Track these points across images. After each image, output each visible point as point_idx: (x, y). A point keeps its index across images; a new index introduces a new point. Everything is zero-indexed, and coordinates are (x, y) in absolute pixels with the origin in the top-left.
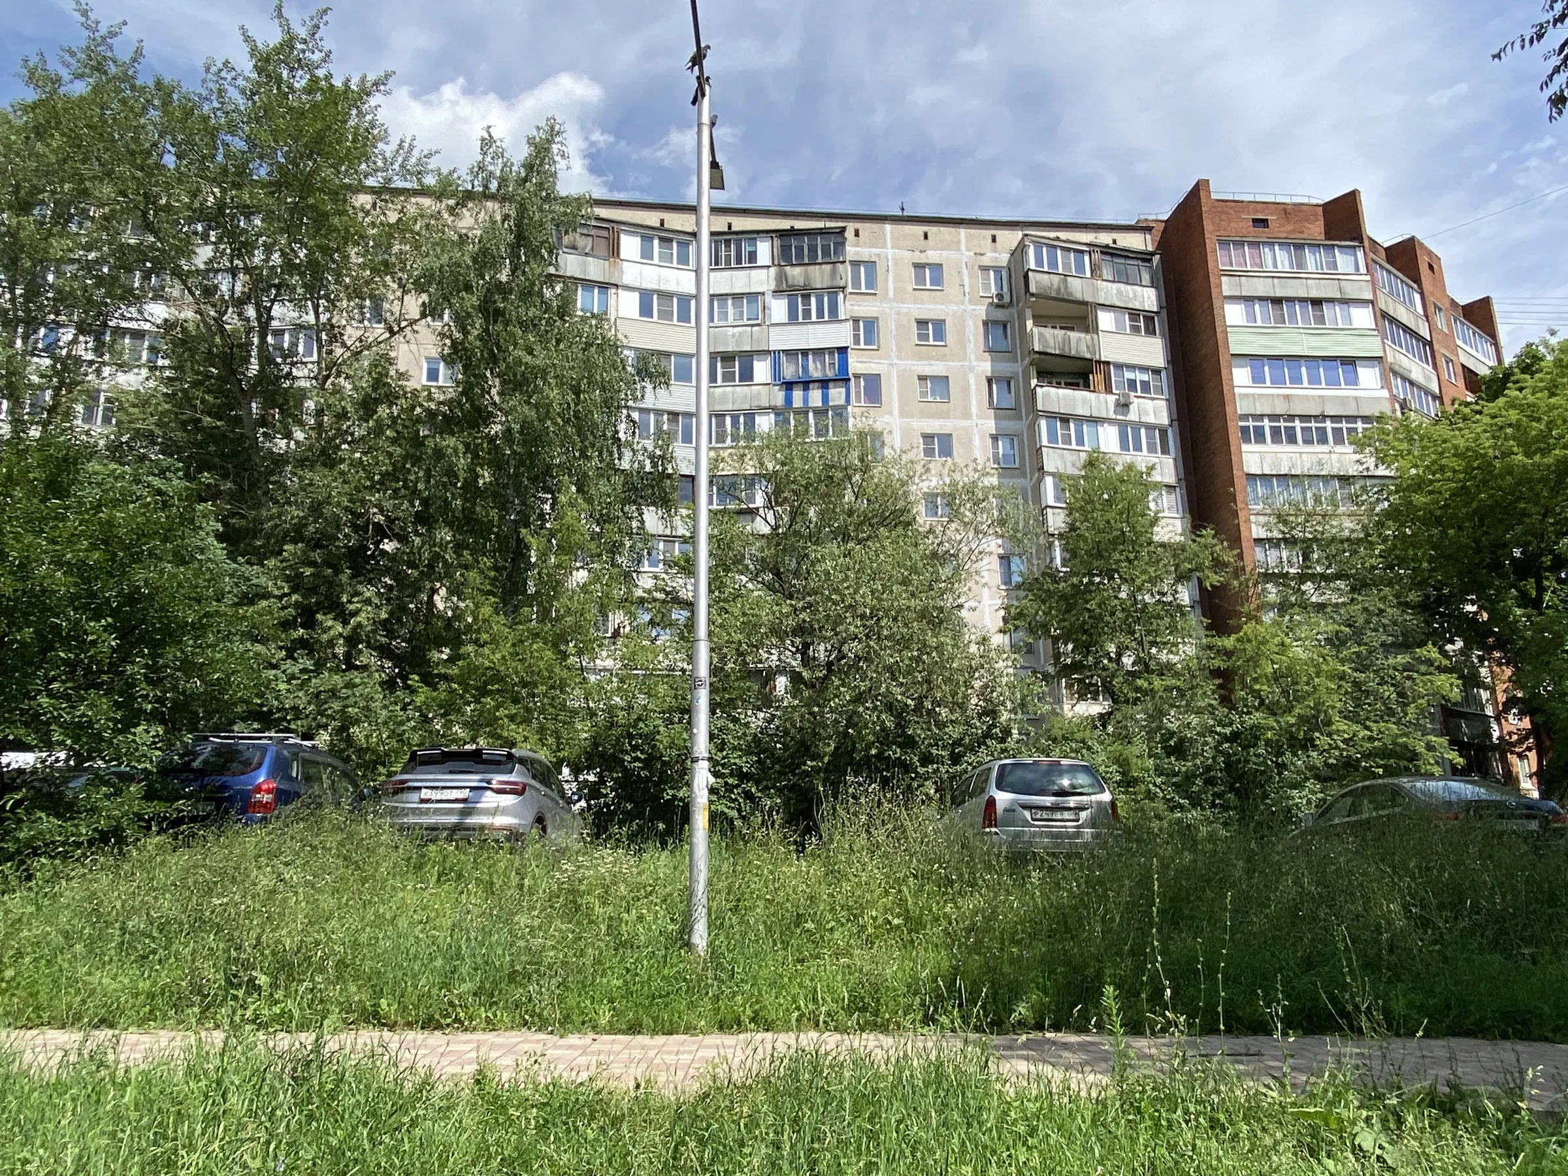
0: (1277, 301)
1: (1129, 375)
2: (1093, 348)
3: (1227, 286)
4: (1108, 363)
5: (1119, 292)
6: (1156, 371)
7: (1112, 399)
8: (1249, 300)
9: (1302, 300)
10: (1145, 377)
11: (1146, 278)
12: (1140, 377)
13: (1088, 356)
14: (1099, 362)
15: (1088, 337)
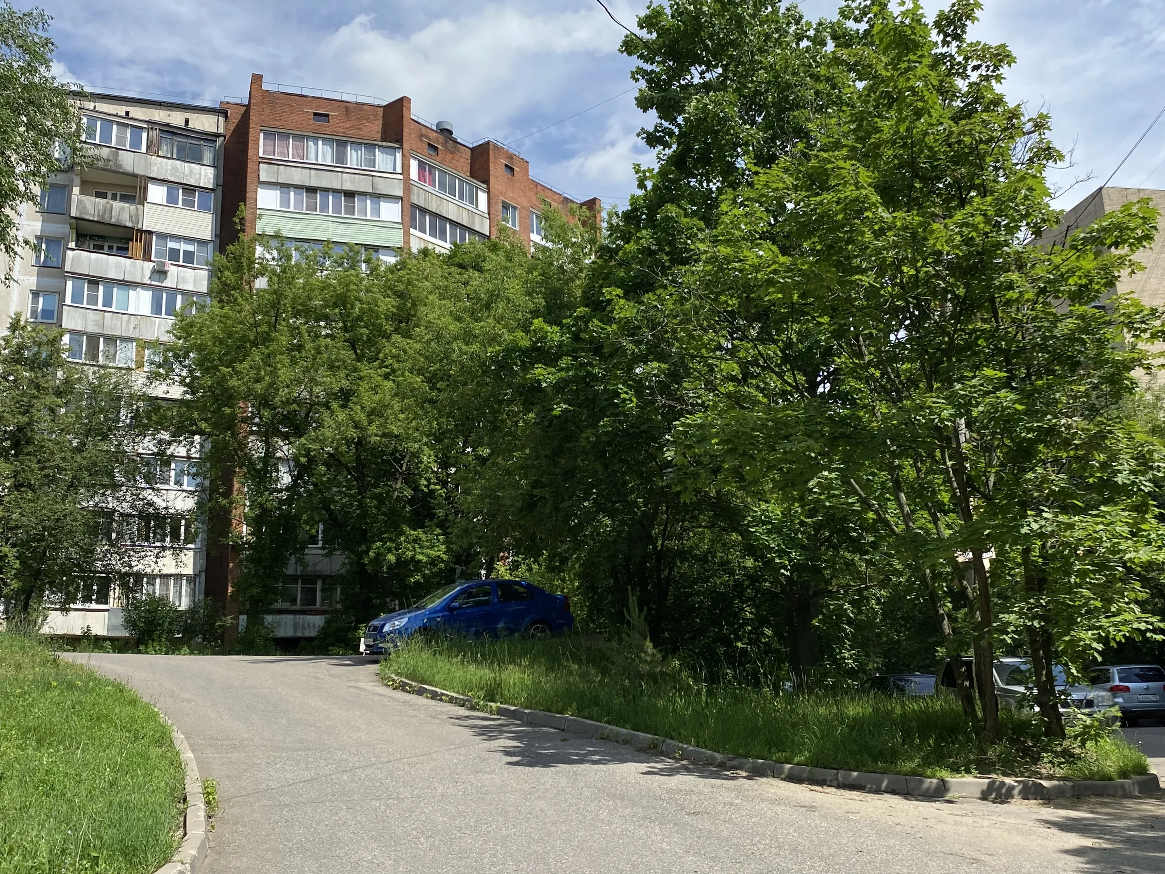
0: (311, 190)
1: (171, 245)
2: (136, 217)
4: (150, 233)
5: (174, 168)
6: (201, 242)
7: (149, 266)
8: (285, 187)
9: (335, 191)
10: (190, 248)
11: (208, 156)
13: (130, 224)
14: (141, 231)
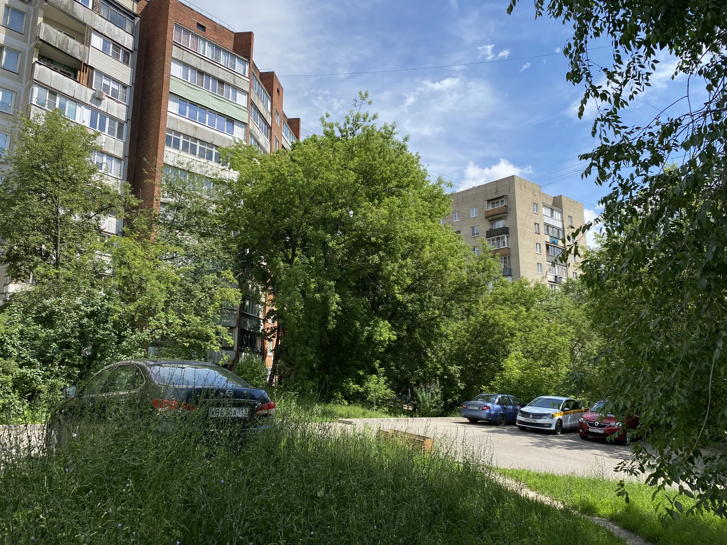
0: (201, 73)
1: (105, 81)
2: (84, 54)
3: (175, 52)
4: (92, 68)
5: (109, 28)
6: (125, 87)
7: (90, 92)
8: (186, 65)
9: (214, 78)
10: (116, 87)
11: (129, 28)
12: (113, 85)
13: (80, 58)
14: (87, 66)
15: (82, 46)
